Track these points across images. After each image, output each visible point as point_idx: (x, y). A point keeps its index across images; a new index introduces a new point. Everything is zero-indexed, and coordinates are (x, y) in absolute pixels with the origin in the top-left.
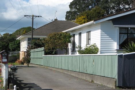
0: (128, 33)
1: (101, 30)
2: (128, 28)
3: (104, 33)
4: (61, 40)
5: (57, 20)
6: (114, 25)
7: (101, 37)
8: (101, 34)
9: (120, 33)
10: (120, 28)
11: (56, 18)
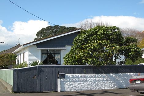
0: (48, 54)
1: (29, 51)
2: (47, 50)
3: (31, 54)
4: (8, 59)
5: (20, 44)
6: (37, 48)
7: (29, 57)
8: (29, 54)
9: (42, 54)
10: (42, 50)
11: (19, 43)
